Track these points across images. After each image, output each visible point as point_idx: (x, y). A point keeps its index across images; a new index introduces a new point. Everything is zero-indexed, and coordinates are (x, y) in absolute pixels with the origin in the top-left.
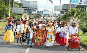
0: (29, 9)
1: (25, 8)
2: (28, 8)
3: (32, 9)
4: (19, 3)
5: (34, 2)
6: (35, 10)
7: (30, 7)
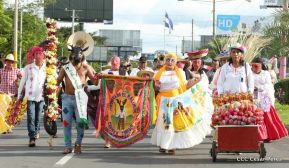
0: (122, 49)
1: (112, 49)
2: (119, 47)
3: (128, 49)
4: (97, 35)
5: (132, 32)
6: (135, 53)
7: (124, 44)
